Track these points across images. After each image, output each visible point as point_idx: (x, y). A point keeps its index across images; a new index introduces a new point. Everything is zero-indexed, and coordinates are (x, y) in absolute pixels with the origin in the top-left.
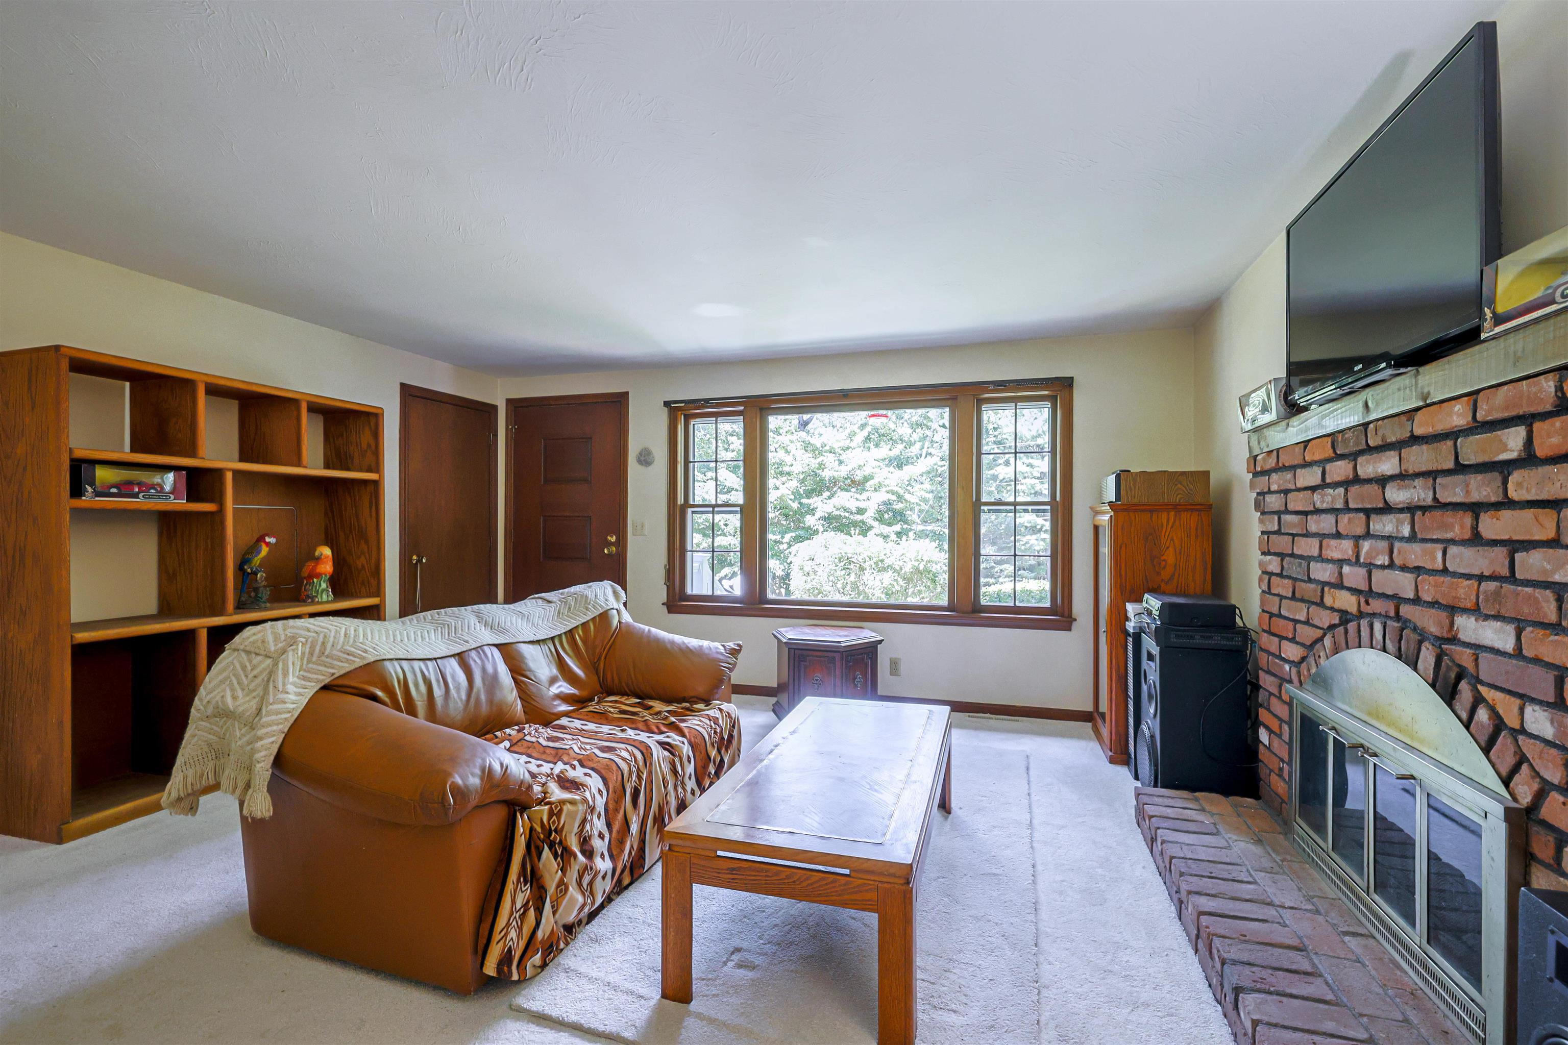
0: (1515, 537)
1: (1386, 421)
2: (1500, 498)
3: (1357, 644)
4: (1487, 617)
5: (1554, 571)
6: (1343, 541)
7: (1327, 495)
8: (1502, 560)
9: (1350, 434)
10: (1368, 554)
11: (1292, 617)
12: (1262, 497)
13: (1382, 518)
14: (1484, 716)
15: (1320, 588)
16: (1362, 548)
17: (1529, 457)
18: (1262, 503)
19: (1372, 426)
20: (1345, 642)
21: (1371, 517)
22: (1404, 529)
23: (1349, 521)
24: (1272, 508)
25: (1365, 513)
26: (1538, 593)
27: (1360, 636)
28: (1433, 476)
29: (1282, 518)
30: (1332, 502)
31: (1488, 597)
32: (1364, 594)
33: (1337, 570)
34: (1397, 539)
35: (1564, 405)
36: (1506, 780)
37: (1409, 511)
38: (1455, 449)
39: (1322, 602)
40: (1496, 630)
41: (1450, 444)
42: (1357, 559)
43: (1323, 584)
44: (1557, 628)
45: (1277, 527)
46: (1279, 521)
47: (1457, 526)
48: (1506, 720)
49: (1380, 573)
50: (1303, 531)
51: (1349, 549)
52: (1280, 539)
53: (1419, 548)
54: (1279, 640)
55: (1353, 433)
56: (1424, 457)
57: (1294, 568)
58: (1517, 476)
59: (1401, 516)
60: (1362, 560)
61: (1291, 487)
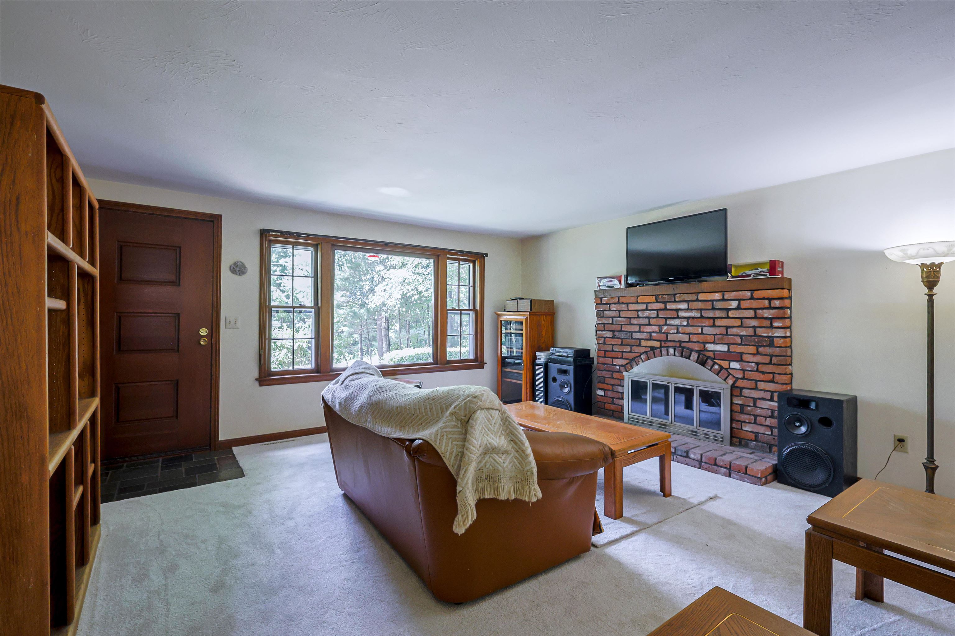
0: (728, 325)
1: (685, 295)
2: (726, 316)
3: (660, 355)
4: (717, 344)
5: (740, 333)
6: (653, 327)
7: (646, 313)
8: (723, 330)
9: (666, 296)
10: (666, 330)
11: (621, 351)
12: (602, 312)
13: (675, 320)
14: (716, 367)
15: (638, 341)
16: (663, 328)
17: (738, 308)
18: (602, 314)
19: (678, 295)
20: (653, 356)
21: (668, 320)
22: (685, 323)
23: (657, 321)
24: (609, 316)
25: (666, 319)
26: (735, 337)
27: (661, 353)
28: (701, 310)
29: (615, 319)
30: (649, 315)
31: (718, 339)
32: (664, 341)
33: (649, 335)
34: (680, 326)
35: (752, 298)
36: (725, 380)
37: (688, 318)
38: (713, 304)
39: (640, 345)
40: (721, 347)
41: (710, 303)
42: (660, 332)
43: (640, 340)
44: (740, 344)
45: (611, 322)
46: (613, 320)
47: (707, 322)
48: (724, 367)
49: (672, 335)
50: (629, 323)
51: (656, 328)
52: (613, 326)
53: (690, 328)
54: (611, 359)
55: (668, 296)
56: (699, 305)
57: (622, 335)
58: (732, 311)
59: (683, 320)
60: (663, 332)
61: (625, 309)
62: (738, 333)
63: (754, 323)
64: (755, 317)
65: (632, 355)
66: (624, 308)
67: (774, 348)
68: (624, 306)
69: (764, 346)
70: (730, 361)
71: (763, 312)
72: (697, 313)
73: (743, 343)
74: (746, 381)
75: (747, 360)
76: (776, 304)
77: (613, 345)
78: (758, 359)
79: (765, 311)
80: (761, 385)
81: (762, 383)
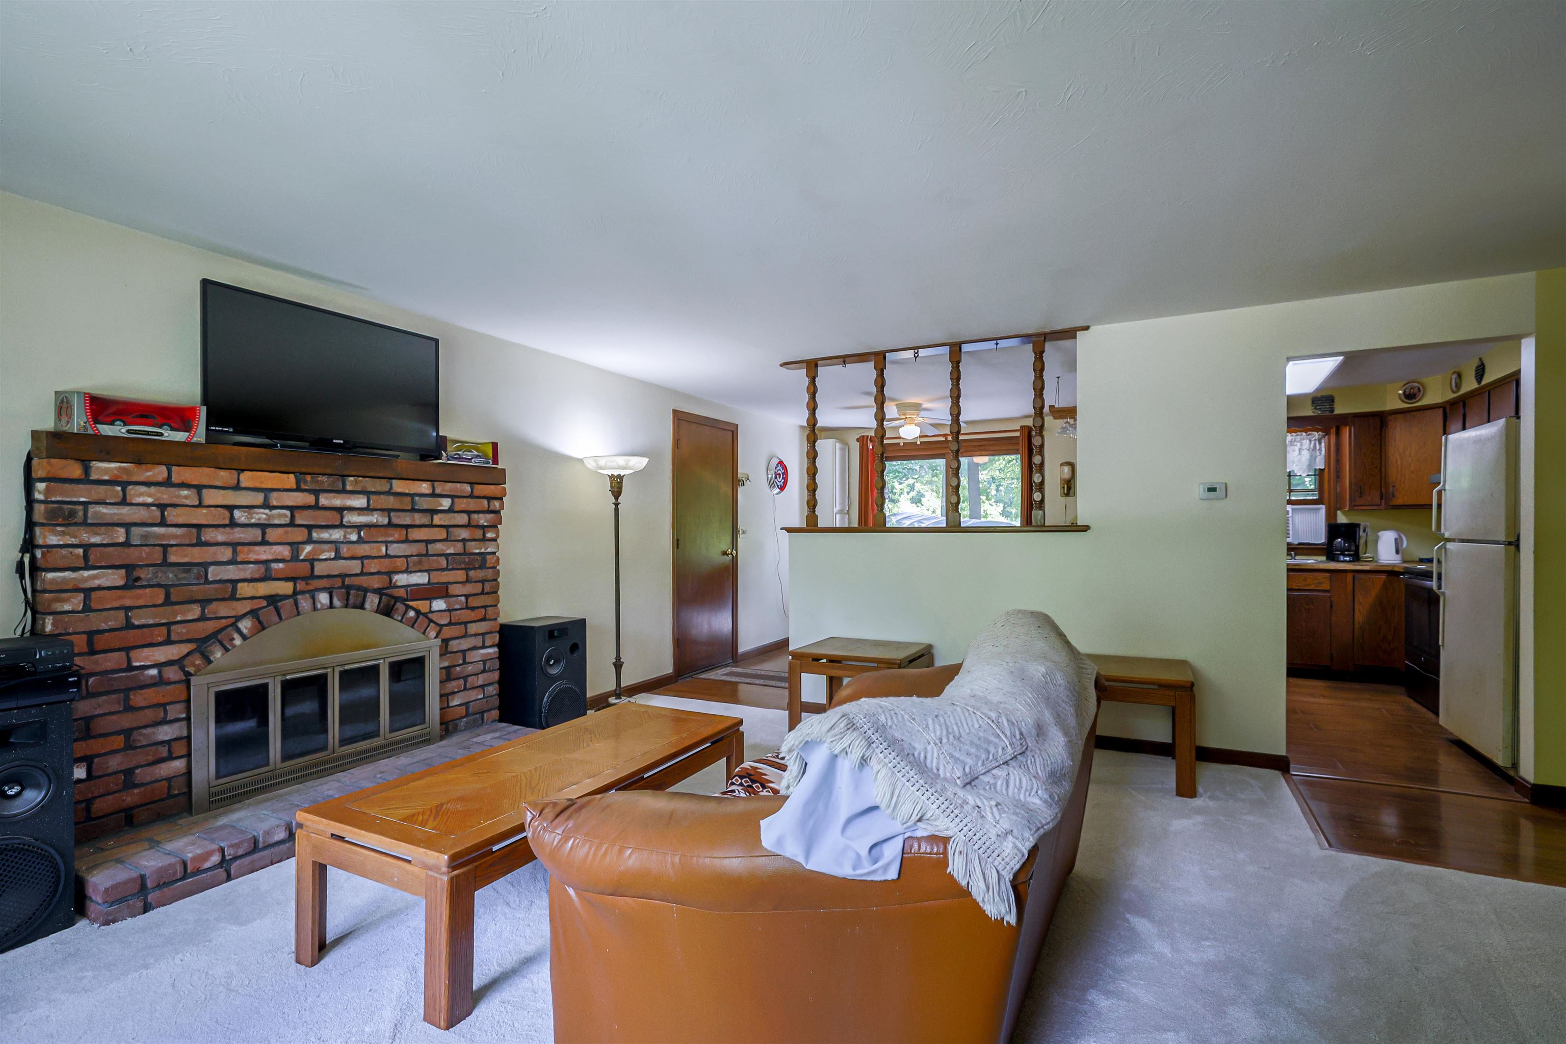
0: (430, 538)
1: (367, 479)
2: (430, 523)
3: (295, 614)
4: (411, 572)
5: (447, 550)
6: (275, 547)
7: (258, 513)
8: (421, 548)
9: (325, 478)
10: (309, 553)
11: (163, 621)
12: (81, 507)
13: (331, 531)
14: (412, 614)
15: (230, 586)
16: (303, 550)
17: (451, 510)
18: (81, 513)
19: (352, 479)
20: (277, 619)
21: (314, 530)
22: (354, 537)
23: (286, 533)
24: (115, 520)
25: (310, 528)
26: (439, 558)
27: (297, 608)
28: (389, 511)
29: (135, 530)
30: (268, 519)
31: (415, 564)
32: (304, 578)
33: (262, 568)
34: (342, 543)
35: (471, 496)
36: (424, 633)
37: (359, 527)
38: (413, 502)
39: (233, 597)
40: (419, 577)
41: (409, 498)
42: (295, 557)
43: (234, 582)
44: (447, 569)
45: (122, 539)
46: (128, 533)
47: (397, 535)
48: (422, 611)
49: (324, 564)
50: (195, 541)
51: (285, 551)
52: (128, 551)
53: (366, 547)
54: (123, 654)
55: (328, 478)
56: (391, 502)
57: (170, 576)
58: (440, 515)
59: (349, 530)
60: (301, 557)
61: (188, 502)
62: (443, 550)
63: (464, 534)
64: (468, 526)
65: (210, 627)
66: (186, 497)
67: (487, 570)
68: (185, 492)
69: (475, 569)
70: (431, 599)
71: (479, 518)
72: (383, 516)
73: (450, 567)
74: (453, 627)
75: (454, 594)
76: (495, 506)
77: (128, 609)
78: (469, 589)
79: (481, 515)
80: (473, 628)
81: (473, 624)
